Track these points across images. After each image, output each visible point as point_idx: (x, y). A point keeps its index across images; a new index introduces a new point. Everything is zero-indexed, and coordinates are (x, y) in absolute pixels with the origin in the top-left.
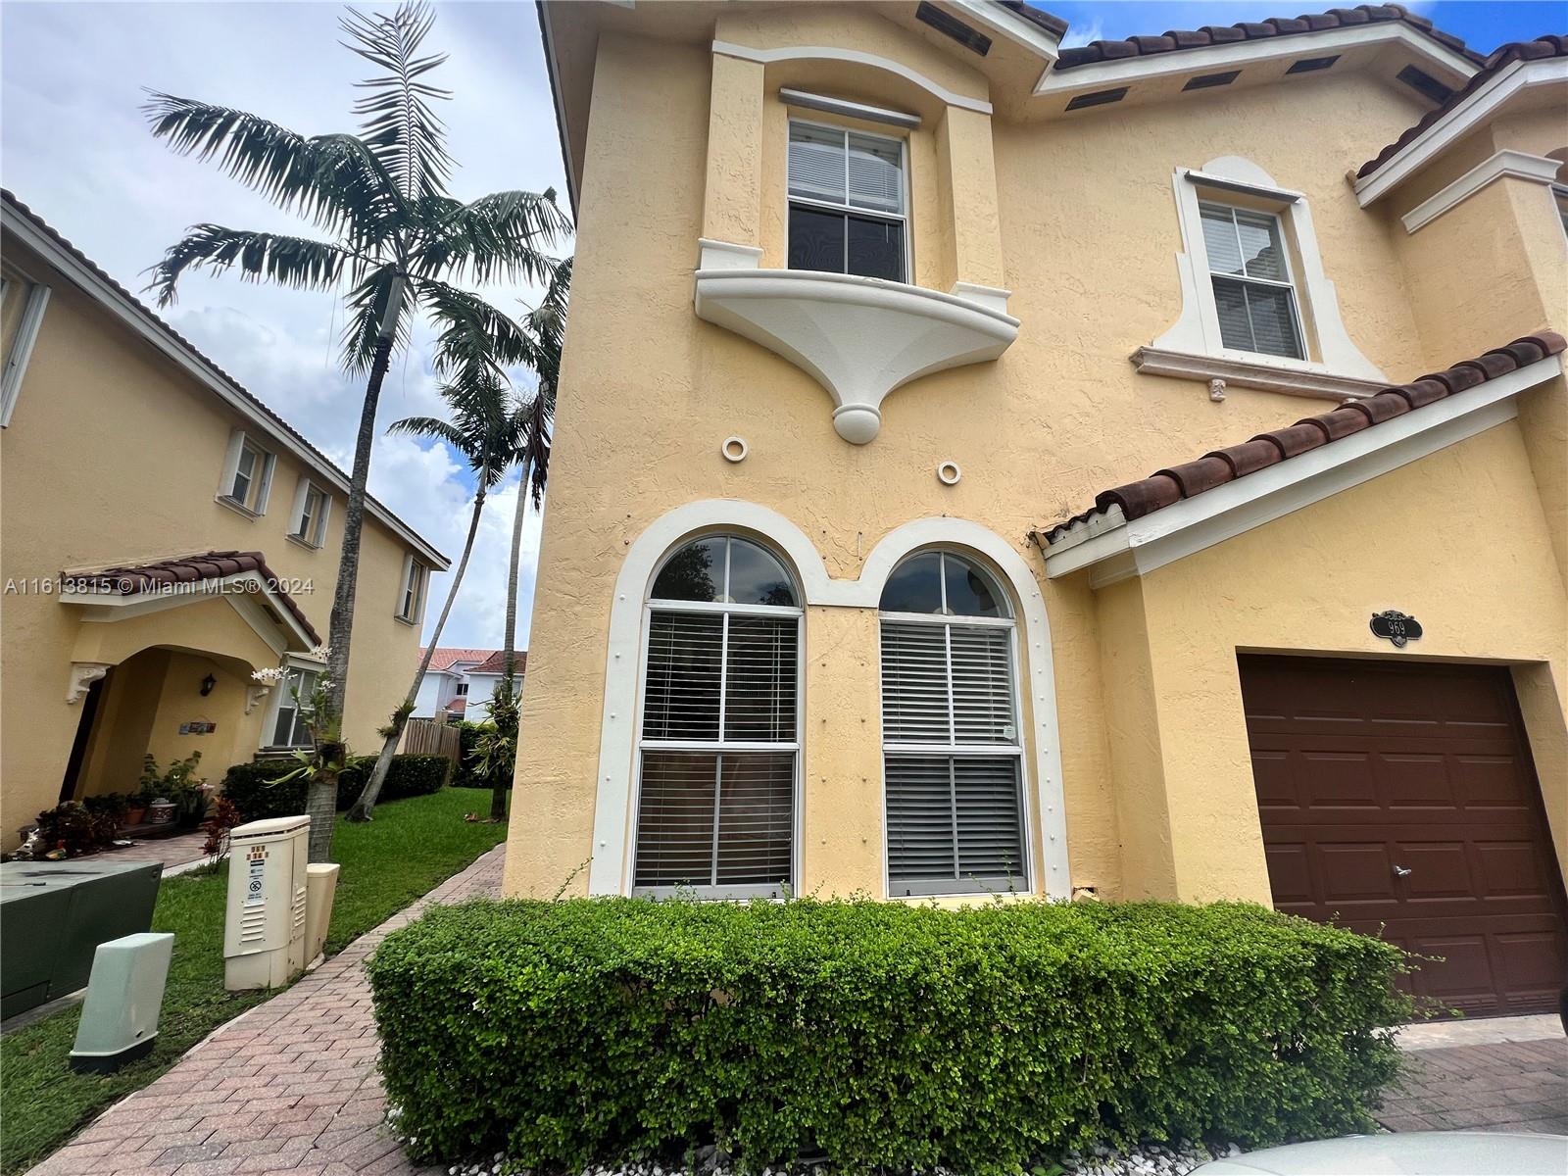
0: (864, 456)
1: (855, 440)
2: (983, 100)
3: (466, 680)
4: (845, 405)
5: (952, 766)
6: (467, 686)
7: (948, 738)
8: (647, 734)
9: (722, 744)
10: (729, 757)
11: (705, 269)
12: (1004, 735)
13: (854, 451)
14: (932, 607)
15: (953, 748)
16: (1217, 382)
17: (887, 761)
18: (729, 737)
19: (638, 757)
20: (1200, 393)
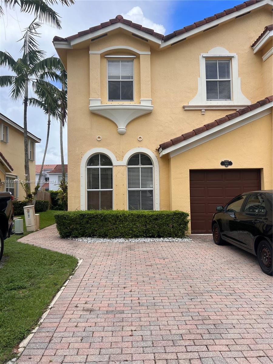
0: (123, 137)
1: (122, 134)
2: (148, 51)
3: (48, 176)
4: (119, 128)
5: (141, 192)
6: (48, 178)
7: (140, 187)
8: (88, 188)
9: (100, 190)
10: (101, 191)
11: (91, 105)
12: (150, 186)
13: (121, 136)
14: (138, 164)
15: (141, 189)
16: (202, 110)
17: (129, 191)
18: (101, 188)
19: (86, 192)
20: (199, 113)
